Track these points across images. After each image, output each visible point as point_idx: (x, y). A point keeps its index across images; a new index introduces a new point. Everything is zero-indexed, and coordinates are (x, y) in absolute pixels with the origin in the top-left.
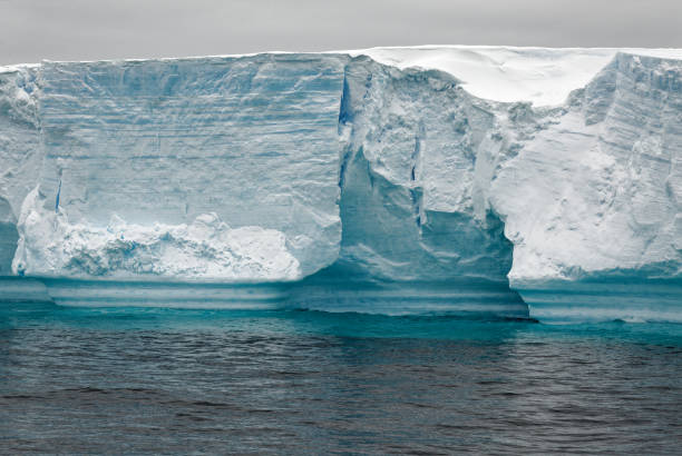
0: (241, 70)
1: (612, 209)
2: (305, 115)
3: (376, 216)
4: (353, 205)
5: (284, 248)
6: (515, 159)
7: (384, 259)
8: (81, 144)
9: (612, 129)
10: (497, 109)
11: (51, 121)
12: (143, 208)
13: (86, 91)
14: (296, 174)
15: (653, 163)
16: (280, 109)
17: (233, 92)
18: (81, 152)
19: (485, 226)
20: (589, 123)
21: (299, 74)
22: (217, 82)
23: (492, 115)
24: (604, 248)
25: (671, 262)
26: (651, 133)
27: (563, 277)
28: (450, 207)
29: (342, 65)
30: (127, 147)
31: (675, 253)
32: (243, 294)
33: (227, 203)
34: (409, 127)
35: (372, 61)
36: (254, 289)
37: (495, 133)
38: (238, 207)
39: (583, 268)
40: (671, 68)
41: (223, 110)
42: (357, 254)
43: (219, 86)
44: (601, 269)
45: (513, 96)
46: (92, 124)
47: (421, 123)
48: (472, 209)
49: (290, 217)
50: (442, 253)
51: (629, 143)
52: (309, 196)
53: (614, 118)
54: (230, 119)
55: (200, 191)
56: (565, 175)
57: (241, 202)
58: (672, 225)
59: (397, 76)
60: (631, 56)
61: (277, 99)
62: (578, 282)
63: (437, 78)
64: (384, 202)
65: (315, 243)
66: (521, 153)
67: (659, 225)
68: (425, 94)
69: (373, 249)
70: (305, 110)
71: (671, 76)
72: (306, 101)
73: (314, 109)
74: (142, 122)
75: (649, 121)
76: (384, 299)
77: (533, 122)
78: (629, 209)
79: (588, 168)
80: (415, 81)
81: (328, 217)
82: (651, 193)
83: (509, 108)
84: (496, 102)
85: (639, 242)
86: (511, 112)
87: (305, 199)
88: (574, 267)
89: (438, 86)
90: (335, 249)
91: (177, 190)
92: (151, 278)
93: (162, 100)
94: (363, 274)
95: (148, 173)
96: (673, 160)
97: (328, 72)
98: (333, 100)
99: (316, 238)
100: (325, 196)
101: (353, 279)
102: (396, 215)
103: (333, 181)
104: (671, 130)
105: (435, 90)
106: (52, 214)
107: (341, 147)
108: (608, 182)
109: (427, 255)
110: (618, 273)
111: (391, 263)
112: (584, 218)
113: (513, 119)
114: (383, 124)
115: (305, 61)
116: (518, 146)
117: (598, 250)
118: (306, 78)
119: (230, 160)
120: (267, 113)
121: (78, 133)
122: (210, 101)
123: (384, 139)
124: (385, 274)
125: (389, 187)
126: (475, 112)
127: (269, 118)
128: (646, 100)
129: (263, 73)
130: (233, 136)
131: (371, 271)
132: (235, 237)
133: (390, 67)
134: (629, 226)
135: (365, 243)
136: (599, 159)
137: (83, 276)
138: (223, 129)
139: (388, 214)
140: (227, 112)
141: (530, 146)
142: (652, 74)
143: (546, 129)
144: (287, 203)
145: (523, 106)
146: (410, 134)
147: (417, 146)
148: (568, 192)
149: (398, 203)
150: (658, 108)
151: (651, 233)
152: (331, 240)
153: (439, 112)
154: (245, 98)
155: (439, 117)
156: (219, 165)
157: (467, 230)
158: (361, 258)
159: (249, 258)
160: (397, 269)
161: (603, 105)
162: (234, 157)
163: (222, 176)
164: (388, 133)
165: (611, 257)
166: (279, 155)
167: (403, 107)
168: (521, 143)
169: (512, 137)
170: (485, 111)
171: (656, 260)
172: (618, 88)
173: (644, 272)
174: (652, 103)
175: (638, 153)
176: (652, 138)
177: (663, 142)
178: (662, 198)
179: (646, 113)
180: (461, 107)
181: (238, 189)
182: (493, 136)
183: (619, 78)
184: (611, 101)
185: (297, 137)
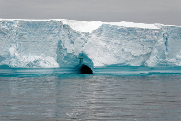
0: (48, 24)
1: (108, 53)
5: (55, 61)
6: (87, 43)
8: (25, 39)
9: (104, 38)
11: (20, 33)
12: (33, 53)
13: (26, 27)
14: (54, 45)
15: (118, 45)
16: (52, 32)
18: (24, 40)
19: (78, 56)
20: (98, 37)
21: (54, 25)
22: (44, 26)
23: (80, 34)
24: (110, 60)
26: (116, 39)
27: (104, 66)
30: (31, 39)
31: (125, 61)
33: (45, 51)
35: (62, 22)
37: (82, 38)
39: (107, 64)
44: (111, 64)
45: (86, 31)
46: (26, 34)
48: (74, 52)
49: (54, 54)
51: (109, 41)
52: (55, 50)
53: (104, 36)
54: (46, 34)
55: (41, 49)
56: (97, 46)
57: (47, 51)
58: (124, 56)
60: (109, 25)
61: (52, 30)
62: (106, 67)
63: (67, 26)
66: (88, 42)
67: (121, 56)
68: (65, 29)
70: (54, 32)
72: (55, 30)
74: (34, 34)
75: (115, 37)
77: (88, 36)
78: (113, 53)
79: (101, 45)
82: (118, 50)
83: (85, 33)
84: (81, 32)
85: (117, 59)
86: (85, 34)
89: (67, 28)
91: (38, 49)
92: (39, 67)
93: (37, 29)
95: (34, 45)
96: (123, 44)
97: (57, 25)
102: (60, 54)
104: (122, 39)
106: (19, 54)
108: (106, 48)
109: (63, 62)
112: (103, 55)
113: (86, 35)
116: (87, 41)
117: (109, 61)
120: (50, 33)
121: (24, 36)
122: (44, 30)
126: (75, 33)
127: (50, 34)
128: (114, 33)
129: (51, 24)
132: (47, 59)
134: (114, 56)
136: (103, 44)
137: (29, 67)
138: (45, 36)
140: (46, 32)
142: (116, 28)
143: (90, 37)
144: (53, 51)
145: (88, 33)
148: (98, 50)
149: (61, 51)
150: (117, 35)
151: (119, 58)
153: (66, 33)
154: (48, 29)
156: (44, 43)
157: (71, 57)
159: (52, 63)
161: (100, 33)
162: (46, 42)
163: (44, 46)
165: (112, 62)
166: (52, 41)
168: (87, 40)
169: (86, 38)
170: (78, 33)
171: (121, 62)
172: (104, 30)
173: (118, 65)
174: (116, 34)
175: (113, 43)
176: (116, 40)
177: (120, 41)
178: (121, 51)
179: (114, 35)
180: (71, 32)
181: (46, 48)
182: (81, 38)
183: (104, 28)
184: (102, 32)
185: (54, 38)
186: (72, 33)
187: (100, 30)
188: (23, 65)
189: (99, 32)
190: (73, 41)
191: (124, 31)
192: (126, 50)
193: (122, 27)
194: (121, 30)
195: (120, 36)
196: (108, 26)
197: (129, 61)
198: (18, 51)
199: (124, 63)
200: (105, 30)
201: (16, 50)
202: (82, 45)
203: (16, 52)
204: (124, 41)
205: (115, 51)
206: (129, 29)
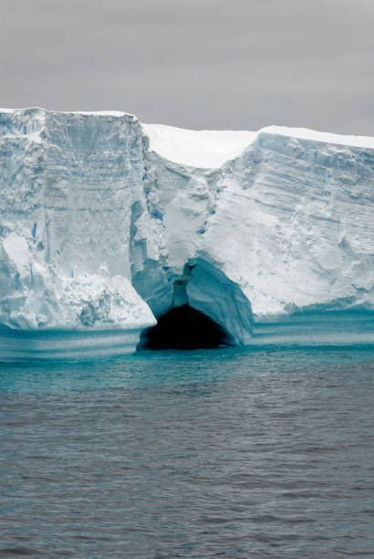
1: (290, 258)
9: (267, 194)
10: (193, 173)
13: (65, 142)
15: (323, 223)
18: (61, 204)
23: (187, 178)
26: (314, 199)
27: (285, 312)
30: (76, 200)
31: (354, 290)
37: (198, 193)
40: (339, 151)
46: (66, 176)
48: (167, 257)
51: (289, 206)
53: (266, 185)
55: (99, 242)
58: (350, 270)
60: (288, 138)
67: (338, 270)
71: (340, 157)
74: (83, 175)
75: (312, 189)
78: (308, 257)
79: (262, 225)
82: (327, 245)
84: (190, 167)
85: (324, 283)
86: (207, 176)
93: (90, 154)
95: (82, 225)
96: (342, 221)
104: (338, 198)
106: (48, 266)
112: (275, 265)
113: (209, 182)
120: (120, 170)
126: (168, 173)
128: (307, 174)
134: (314, 271)
136: (270, 220)
142: (316, 154)
150: (320, 180)
151: (334, 276)
161: (252, 174)
169: (211, 195)
170: (179, 174)
171: (340, 296)
172: (267, 161)
173: (329, 306)
174: (314, 175)
175: (303, 214)
176: (315, 203)
177: (331, 206)
178: (336, 249)
179: (307, 183)
180: (153, 169)
182: (194, 195)
183: (266, 153)
184: (259, 170)
186: (155, 173)
187: (252, 160)
188: (64, 319)
189: (248, 171)
190: (161, 206)
191: (349, 163)
193: (340, 147)
194: (337, 162)
195: (332, 186)
196: (285, 145)
197: (368, 289)
198: (42, 254)
199: (349, 300)
200: (272, 160)
201: (35, 246)
202: (197, 224)
203: (35, 257)
204: (347, 205)
205: (317, 250)
206: (366, 154)
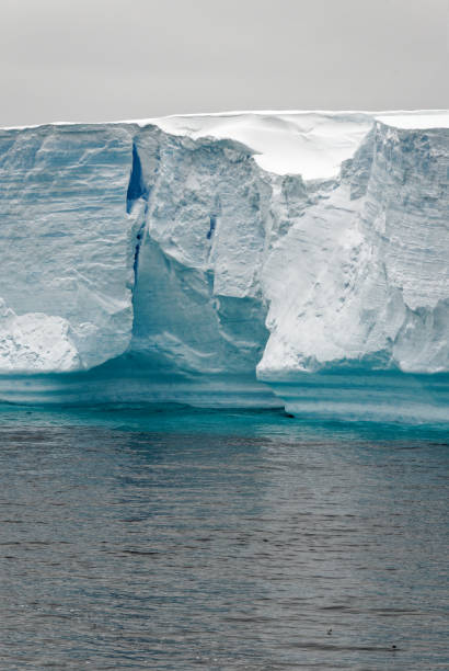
0: (24, 143)
2: (92, 192)
3: (176, 301)
4: (151, 289)
5: (64, 336)
6: (283, 239)
7: (192, 350)
14: (81, 256)
16: (65, 185)
17: (18, 167)
20: (354, 197)
21: (83, 146)
22: (2, 157)
25: (383, 351)
28: (241, 292)
29: (130, 136)
32: (20, 386)
33: (14, 287)
34: (204, 203)
35: (160, 131)
36: (31, 381)
38: (24, 291)
39: (318, 358)
41: (8, 187)
42: (162, 344)
43: (4, 161)
44: (331, 359)
47: (217, 198)
49: (74, 303)
50: (244, 343)
52: (95, 280)
54: (15, 196)
57: (27, 287)
59: (191, 146)
61: (61, 174)
62: (315, 373)
63: (232, 148)
64: (182, 286)
65: (100, 331)
66: (290, 232)
68: (222, 166)
69: (180, 338)
70: (91, 186)
72: (93, 176)
73: (101, 184)
76: (195, 393)
77: (306, 196)
80: (212, 151)
81: (116, 302)
83: (281, 181)
87: (91, 283)
88: (310, 358)
89: (233, 157)
90: (125, 338)
94: (170, 365)
97: (114, 144)
98: (121, 175)
99: (103, 326)
100: (113, 280)
101: (162, 371)
102: (196, 301)
103: (122, 264)
105: (231, 162)
107: (129, 226)
108: (354, 263)
109: (228, 344)
110: (346, 363)
111: (198, 353)
114: (176, 200)
115: (90, 133)
116: (288, 224)
118: (91, 151)
119: (16, 242)
123: (178, 216)
124: (192, 365)
125: (183, 270)
127: (54, 194)
129: (47, 146)
130: (18, 215)
131: (179, 363)
132: (19, 325)
133: (181, 137)
135: (171, 331)
138: (8, 208)
139: (188, 299)
140: (11, 189)
141: (299, 224)
143: (316, 204)
144: (72, 287)
145: (290, 179)
146: (204, 210)
147: (213, 225)
149: (194, 287)
152: (120, 328)
153: (236, 187)
154: (28, 174)
155: (237, 191)
156: (5, 246)
158: (166, 348)
159: (27, 348)
160: (203, 359)
162: (19, 238)
163: (9, 258)
164: (183, 210)
165: (340, 346)
166: (64, 235)
167: (199, 180)
168: (291, 220)
181: (24, 272)
185: (84, 215)
192: (393, 270)
